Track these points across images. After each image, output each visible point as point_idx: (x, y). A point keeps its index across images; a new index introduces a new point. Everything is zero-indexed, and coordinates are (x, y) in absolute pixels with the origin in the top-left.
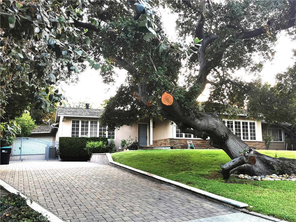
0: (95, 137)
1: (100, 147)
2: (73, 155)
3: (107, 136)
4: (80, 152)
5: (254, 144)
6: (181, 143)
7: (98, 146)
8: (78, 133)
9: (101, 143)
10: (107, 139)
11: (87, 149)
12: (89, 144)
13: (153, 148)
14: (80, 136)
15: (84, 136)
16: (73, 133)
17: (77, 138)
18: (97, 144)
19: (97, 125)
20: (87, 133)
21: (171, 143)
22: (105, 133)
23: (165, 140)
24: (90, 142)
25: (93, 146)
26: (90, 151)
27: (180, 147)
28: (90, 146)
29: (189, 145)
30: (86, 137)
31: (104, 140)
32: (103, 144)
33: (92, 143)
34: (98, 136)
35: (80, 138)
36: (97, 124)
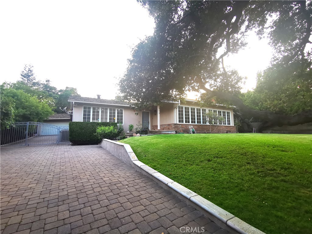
0: (106, 122)
1: (111, 132)
2: (84, 139)
3: (116, 122)
4: (91, 136)
5: (230, 128)
6: (183, 128)
7: (109, 131)
8: (89, 118)
9: (112, 128)
10: (116, 124)
11: (98, 134)
12: (100, 130)
13: (162, 132)
14: (91, 121)
15: (96, 121)
16: (84, 118)
17: (89, 123)
18: (107, 129)
19: (107, 112)
20: (99, 118)
21: (175, 127)
22: (114, 119)
23: (169, 125)
24: (101, 126)
25: (104, 131)
26: (101, 136)
27: (182, 131)
28: (101, 131)
29: (191, 130)
30: (96, 122)
31: (115, 125)
32: (114, 129)
33: (103, 128)
34: (108, 121)
35: (91, 123)
36: (107, 110)
